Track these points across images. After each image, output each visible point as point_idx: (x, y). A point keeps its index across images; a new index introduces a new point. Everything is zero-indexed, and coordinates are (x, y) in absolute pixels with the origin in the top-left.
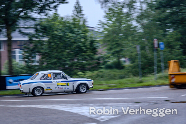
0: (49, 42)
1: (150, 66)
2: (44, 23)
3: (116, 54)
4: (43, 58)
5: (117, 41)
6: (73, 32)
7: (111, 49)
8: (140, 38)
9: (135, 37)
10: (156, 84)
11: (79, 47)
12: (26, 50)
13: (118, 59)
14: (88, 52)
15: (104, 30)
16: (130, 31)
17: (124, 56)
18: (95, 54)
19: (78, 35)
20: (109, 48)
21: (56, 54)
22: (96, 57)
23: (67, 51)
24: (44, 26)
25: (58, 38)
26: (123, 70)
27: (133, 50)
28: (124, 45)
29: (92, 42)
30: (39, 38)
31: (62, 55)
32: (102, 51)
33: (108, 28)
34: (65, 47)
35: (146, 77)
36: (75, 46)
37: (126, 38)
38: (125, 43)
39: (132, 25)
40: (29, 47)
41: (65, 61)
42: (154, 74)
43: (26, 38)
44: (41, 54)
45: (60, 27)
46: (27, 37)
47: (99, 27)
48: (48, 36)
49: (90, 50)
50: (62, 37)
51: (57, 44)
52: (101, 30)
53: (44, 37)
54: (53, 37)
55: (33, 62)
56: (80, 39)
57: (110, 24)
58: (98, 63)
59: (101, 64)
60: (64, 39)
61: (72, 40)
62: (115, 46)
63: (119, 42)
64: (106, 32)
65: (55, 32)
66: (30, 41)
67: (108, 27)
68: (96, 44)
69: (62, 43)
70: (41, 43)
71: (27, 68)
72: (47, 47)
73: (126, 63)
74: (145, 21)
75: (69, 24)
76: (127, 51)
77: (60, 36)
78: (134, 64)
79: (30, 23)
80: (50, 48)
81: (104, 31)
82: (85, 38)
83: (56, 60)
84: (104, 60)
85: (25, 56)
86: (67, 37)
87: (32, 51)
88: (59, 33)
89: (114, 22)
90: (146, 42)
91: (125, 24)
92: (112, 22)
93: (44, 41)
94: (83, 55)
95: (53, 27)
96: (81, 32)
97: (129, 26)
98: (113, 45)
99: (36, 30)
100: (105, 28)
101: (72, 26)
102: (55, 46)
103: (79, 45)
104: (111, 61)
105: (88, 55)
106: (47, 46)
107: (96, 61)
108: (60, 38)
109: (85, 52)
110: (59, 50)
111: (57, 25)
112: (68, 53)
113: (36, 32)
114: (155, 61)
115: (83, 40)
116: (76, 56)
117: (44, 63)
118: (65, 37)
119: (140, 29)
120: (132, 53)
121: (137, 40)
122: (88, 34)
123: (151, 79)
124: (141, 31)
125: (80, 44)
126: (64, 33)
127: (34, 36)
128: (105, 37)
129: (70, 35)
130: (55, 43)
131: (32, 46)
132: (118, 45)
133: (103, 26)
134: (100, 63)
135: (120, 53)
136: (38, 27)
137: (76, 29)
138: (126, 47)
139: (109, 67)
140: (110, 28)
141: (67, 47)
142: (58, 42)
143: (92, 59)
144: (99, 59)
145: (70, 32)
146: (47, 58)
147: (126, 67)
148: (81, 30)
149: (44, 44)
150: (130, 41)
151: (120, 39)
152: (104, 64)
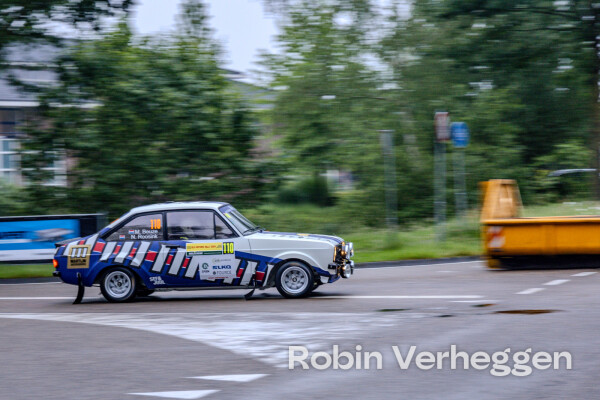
0: (102, 116)
1: (419, 196)
2: (89, 54)
3: (312, 159)
4: (82, 166)
5: (317, 116)
6: (178, 85)
7: (294, 142)
8: (390, 110)
9: (374, 105)
10: (440, 253)
11: (197, 133)
12: (30, 139)
13: (316, 173)
14: (229, 148)
15: (278, 80)
16: (358, 85)
17: (336, 165)
18: (246, 154)
19: (195, 93)
20: (289, 138)
21: (124, 154)
22: (250, 164)
23: (161, 144)
24: (87, 65)
25: (133, 103)
26: (332, 209)
27: (366, 146)
28: (337, 131)
29: (239, 118)
30: (71, 103)
31: (144, 157)
32: (270, 145)
33: (289, 74)
34: (154, 132)
36: (186, 126)
37: (345, 104)
38: (342, 125)
39: (362, 67)
40: (38, 129)
41: (152, 176)
42: (431, 223)
43: (31, 102)
45: (139, 67)
46: (32, 96)
47: (260, 72)
48: (99, 94)
49: (231, 143)
50: (146, 99)
51: (129, 120)
52: (266, 80)
53: (86, 97)
54: (116, 98)
55: (50, 176)
56: (200, 106)
57: (294, 63)
58: (257, 186)
59: (264, 188)
60: (151, 106)
61: (177, 113)
62: (310, 132)
63: (322, 120)
64: (284, 88)
65: (124, 85)
66: (43, 111)
67: (290, 70)
68: (248, 123)
69: (147, 119)
71: (31, 195)
72: (96, 131)
73: (346, 190)
74: (408, 57)
75: (169, 58)
76: (347, 149)
77: (137, 95)
78: (369, 189)
79: (43, 53)
81: (273, 85)
82: (216, 103)
84: (274, 175)
85: (27, 159)
86: (161, 99)
87: (46, 142)
88: (138, 88)
89: (309, 57)
90: (410, 123)
91: (342, 63)
92: (302, 57)
93: (85, 113)
94: (208, 160)
95: (116, 67)
96: (205, 84)
97: (355, 69)
98: (305, 128)
100: (279, 76)
101: (178, 67)
102: (122, 128)
103: (199, 127)
104: (295, 179)
105: (225, 160)
106: (97, 128)
107: (248, 179)
108: (139, 103)
109: (215, 149)
110: (135, 143)
111: (130, 62)
112: (161, 149)
113: (62, 83)
114: (438, 183)
115: (210, 110)
116: (189, 158)
119: (389, 81)
120: (362, 154)
121: (380, 115)
122: (226, 92)
123: (422, 237)
124: (393, 86)
125: (201, 123)
126: (152, 87)
127: (53, 95)
128: (283, 101)
129: (172, 93)
130: (120, 116)
131: (47, 126)
132: (320, 129)
133: (273, 68)
134: (262, 185)
135: (327, 155)
136: (69, 66)
137: (188, 76)
138: (345, 137)
139: (291, 199)
140: (295, 74)
141: (159, 132)
142: (132, 117)
143: (239, 170)
144: (259, 172)
145: (171, 86)
146: (95, 165)
147: (344, 200)
148: (204, 79)
149: (86, 120)
150: (359, 117)
151: (326, 109)
152: (274, 187)
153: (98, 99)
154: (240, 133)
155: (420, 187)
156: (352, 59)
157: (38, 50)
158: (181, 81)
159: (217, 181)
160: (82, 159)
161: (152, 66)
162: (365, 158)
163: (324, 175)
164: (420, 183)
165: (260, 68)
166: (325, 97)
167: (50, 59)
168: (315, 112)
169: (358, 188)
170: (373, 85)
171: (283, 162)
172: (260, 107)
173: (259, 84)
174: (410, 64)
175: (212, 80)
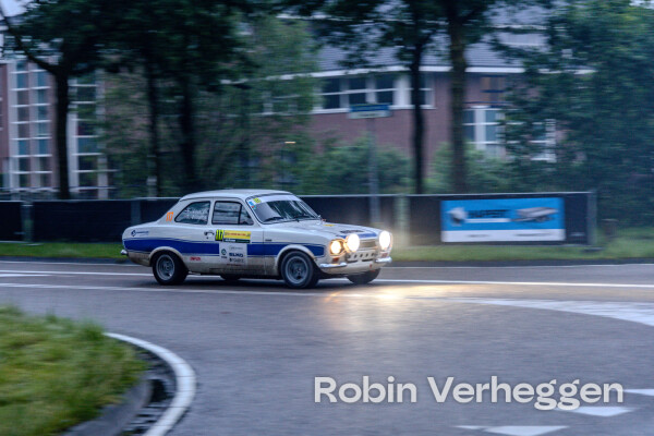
0: (596, 82)
2: (583, 15)
4: (571, 139)
12: (515, 109)
21: (620, 125)
24: (581, 27)
25: (632, 70)
30: (562, 69)
40: (524, 98)
43: (517, 68)
44: (566, 123)
45: (641, 30)
46: (518, 62)
48: (593, 60)
50: (647, 65)
51: (627, 88)
53: (579, 63)
54: (612, 65)
66: (531, 76)
69: (645, 87)
71: (515, 170)
77: (637, 61)
79: (531, 15)
83: (619, 148)
85: (511, 131)
87: (533, 111)
93: (578, 79)
99: (553, 40)
106: (591, 97)
108: (639, 69)
110: (632, 113)
111: (629, 24)
113: (550, 47)
130: (618, 84)
131: (534, 94)
136: (560, 28)
142: (630, 85)
146: (587, 138)
149: (580, 88)
157: (525, 12)
160: (572, 131)
167: (540, 21)
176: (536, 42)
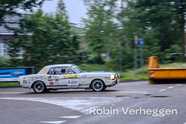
0: (33, 37)
1: (129, 61)
2: (29, 18)
3: (97, 50)
4: (27, 52)
5: (99, 37)
6: (56, 28)
7: (92, 45)
8: (120, 35)
9: (116, 34)
10: (136, 79)
11: (62, 43)
12: (11, 44)
13: (99, 55)
14: (71, 47)
15: (87, 26)
16: (111, 28)
17: (104, 52)
18: (77, 49)
19: (61, 30)
20: (90, 44)
21: (40, 49)
22: (78, 52)
23: (51, 46)
24: (28, 22)
25: (43, 33)
26: (104, 65)
27: (113, 46)
28: (105, 42)
30: (24, 33)
31: (46, 50)
32: (84, 46)
33: (90, 24)
34: (49, 42)
35: (126, 72)
36: (58, 41)
37: (107, 34)
38: (106, 40)
39: (112, 22)
40: (14, 41)
41: (48, 55)
42: (133, 70)
43: (12, 33)
44: (26, 48)
45: (44, 23)
46: (12, 31)
47: (81, 24)
48: (32, 31)
49: (72, 45)
50: (47, 32)
51: (41, 39)
52: (83, 26)
53: (29, 32)
54: (38, 32)
55: (18, 56)
56: (63, 34)
57: (92, 21)
58: (81, 58)
60: (48, 34)
61: (56, 36)
62: (97, 42)
63: (100, 38)
64: (88, 29)
65: (40, 28)
66: (15, 36)
68: (78, 40)
69: (47, 38)
70: (26, 37)
71: (12, 61)
72: (31, 42)
73: (108, 59)
74: (126, 19)
75: (53, 20)
76: (108, 47)
77: (44, 31)
78: (114, 60)
79: (15, 18)
80: (34, 42)
81: (86, 28)
82: (68, 34)
83: (39, 55)
84: (85, 55)
85: (11, 50)
86: (51, 32)
87: (16, 45)
88: (44, 29)
89: (96, 19)
90: (126, 39)
91: (106, 21)
92: (94, 19)
93: (28, 36)
94: (65, 51)
95: (38, 23)
96: (64, 28)
97: (110, 23)
98: (95, 41)
99: (22, 25)
100: (87, 25)
101: (56, 22)
102: (39, 41)
103: (63, 41)
104: (92, 56)
105: (71, 51)
107: (78, 56)
108: (45, 33)
109: (68, 47)
110: (43, 45)
111: (41, 21)
112: (51, 47)
113: (21, 27)
114: (135, 57)
115: (65, 36)
116: (59, 51)
117: (29, 57)
118: (49, 33)
119: (120, 27)
120: (112, 49)
121: (118, 37)
122: (70, 30)
123: (131, 74)
125: (63, 40)
126: (48, 28)
127: (18, 31)
128: (88, 33)
129: (54, 30)
130: (39, 37)
131: (17, 40)
133: (85, 23)
134: (82, 58)
135: (102, 49)
136: (23, 22)
137: (59, 25)
138: (107, 44)
139: (91, 62)
140: (92, 25)
141: (51, 42)
142: (42, 38)
143: (75, 54)
144: (81, 54)
145: (54, 28)
146: (31, 52)
147: (107, 63)
148: (64, 26)
149: (29, 38)
150: (111, 37)
151: (101, 35)
152: (85, 59)
153: (32, 32)
154: (75, 43)
155: (130, 59)
156: (110, 20)
157: (14, 17)
158: (57, 27)
159: (68, 57)
160: (27, 50)
161: (48, 22)
162: (113, 50)
163: (101, 55)
164: (130, 58)
165: (82, 23)
166: (101, 31)
167: (18, 20)
168: (98, 36)
169: (111, 59)
170: (116, 28)
171: (88, 52)
172: (81, 34)
173: (81, 27)
174: (127, 21)
175: (67, 27)
176: (17, 26)
